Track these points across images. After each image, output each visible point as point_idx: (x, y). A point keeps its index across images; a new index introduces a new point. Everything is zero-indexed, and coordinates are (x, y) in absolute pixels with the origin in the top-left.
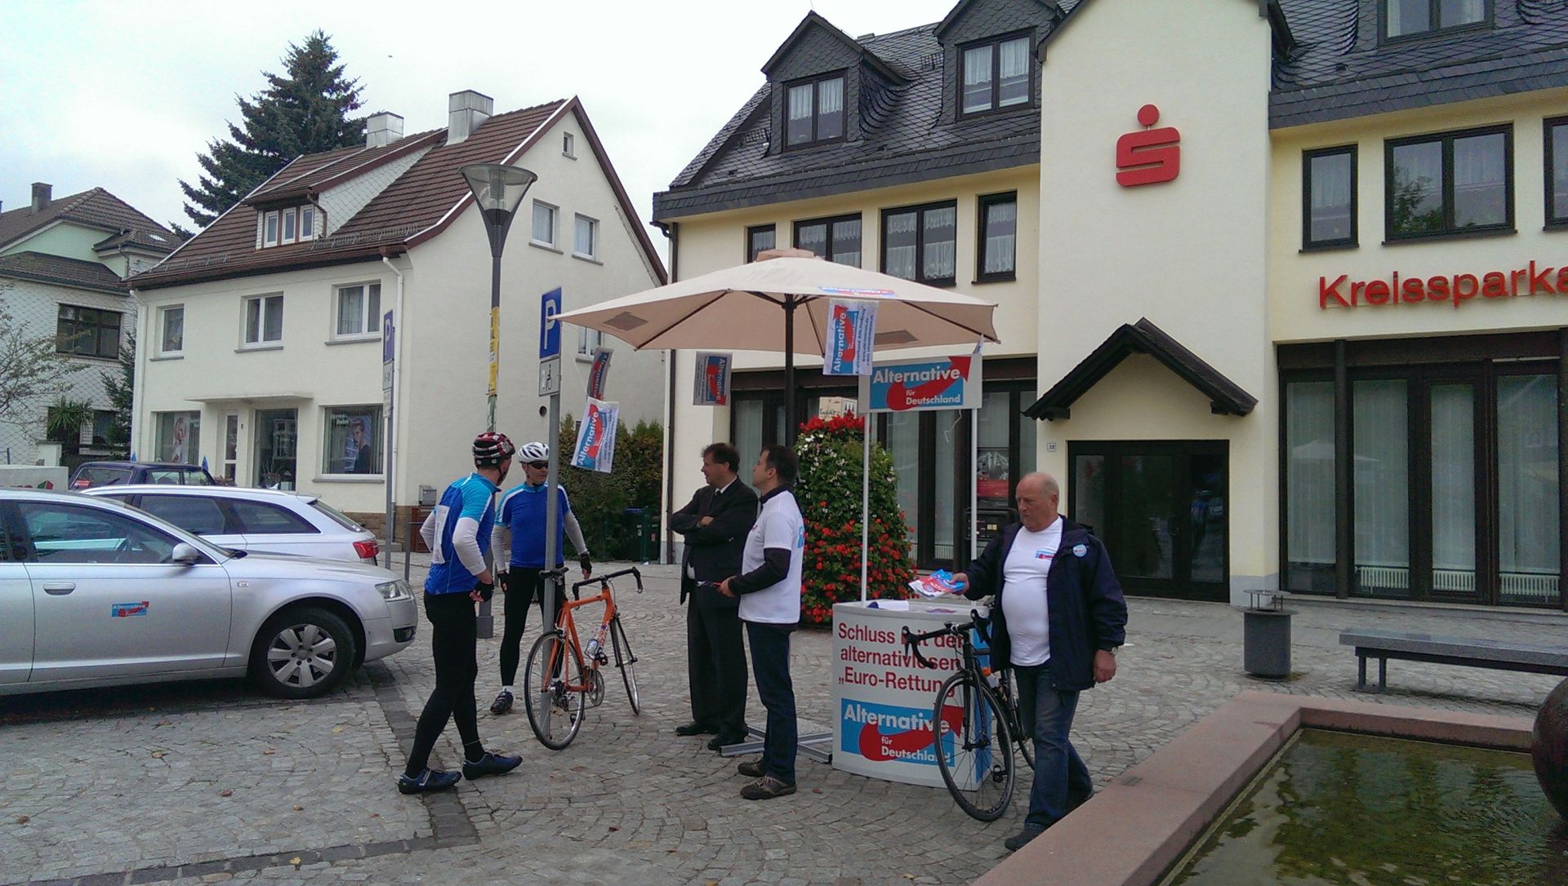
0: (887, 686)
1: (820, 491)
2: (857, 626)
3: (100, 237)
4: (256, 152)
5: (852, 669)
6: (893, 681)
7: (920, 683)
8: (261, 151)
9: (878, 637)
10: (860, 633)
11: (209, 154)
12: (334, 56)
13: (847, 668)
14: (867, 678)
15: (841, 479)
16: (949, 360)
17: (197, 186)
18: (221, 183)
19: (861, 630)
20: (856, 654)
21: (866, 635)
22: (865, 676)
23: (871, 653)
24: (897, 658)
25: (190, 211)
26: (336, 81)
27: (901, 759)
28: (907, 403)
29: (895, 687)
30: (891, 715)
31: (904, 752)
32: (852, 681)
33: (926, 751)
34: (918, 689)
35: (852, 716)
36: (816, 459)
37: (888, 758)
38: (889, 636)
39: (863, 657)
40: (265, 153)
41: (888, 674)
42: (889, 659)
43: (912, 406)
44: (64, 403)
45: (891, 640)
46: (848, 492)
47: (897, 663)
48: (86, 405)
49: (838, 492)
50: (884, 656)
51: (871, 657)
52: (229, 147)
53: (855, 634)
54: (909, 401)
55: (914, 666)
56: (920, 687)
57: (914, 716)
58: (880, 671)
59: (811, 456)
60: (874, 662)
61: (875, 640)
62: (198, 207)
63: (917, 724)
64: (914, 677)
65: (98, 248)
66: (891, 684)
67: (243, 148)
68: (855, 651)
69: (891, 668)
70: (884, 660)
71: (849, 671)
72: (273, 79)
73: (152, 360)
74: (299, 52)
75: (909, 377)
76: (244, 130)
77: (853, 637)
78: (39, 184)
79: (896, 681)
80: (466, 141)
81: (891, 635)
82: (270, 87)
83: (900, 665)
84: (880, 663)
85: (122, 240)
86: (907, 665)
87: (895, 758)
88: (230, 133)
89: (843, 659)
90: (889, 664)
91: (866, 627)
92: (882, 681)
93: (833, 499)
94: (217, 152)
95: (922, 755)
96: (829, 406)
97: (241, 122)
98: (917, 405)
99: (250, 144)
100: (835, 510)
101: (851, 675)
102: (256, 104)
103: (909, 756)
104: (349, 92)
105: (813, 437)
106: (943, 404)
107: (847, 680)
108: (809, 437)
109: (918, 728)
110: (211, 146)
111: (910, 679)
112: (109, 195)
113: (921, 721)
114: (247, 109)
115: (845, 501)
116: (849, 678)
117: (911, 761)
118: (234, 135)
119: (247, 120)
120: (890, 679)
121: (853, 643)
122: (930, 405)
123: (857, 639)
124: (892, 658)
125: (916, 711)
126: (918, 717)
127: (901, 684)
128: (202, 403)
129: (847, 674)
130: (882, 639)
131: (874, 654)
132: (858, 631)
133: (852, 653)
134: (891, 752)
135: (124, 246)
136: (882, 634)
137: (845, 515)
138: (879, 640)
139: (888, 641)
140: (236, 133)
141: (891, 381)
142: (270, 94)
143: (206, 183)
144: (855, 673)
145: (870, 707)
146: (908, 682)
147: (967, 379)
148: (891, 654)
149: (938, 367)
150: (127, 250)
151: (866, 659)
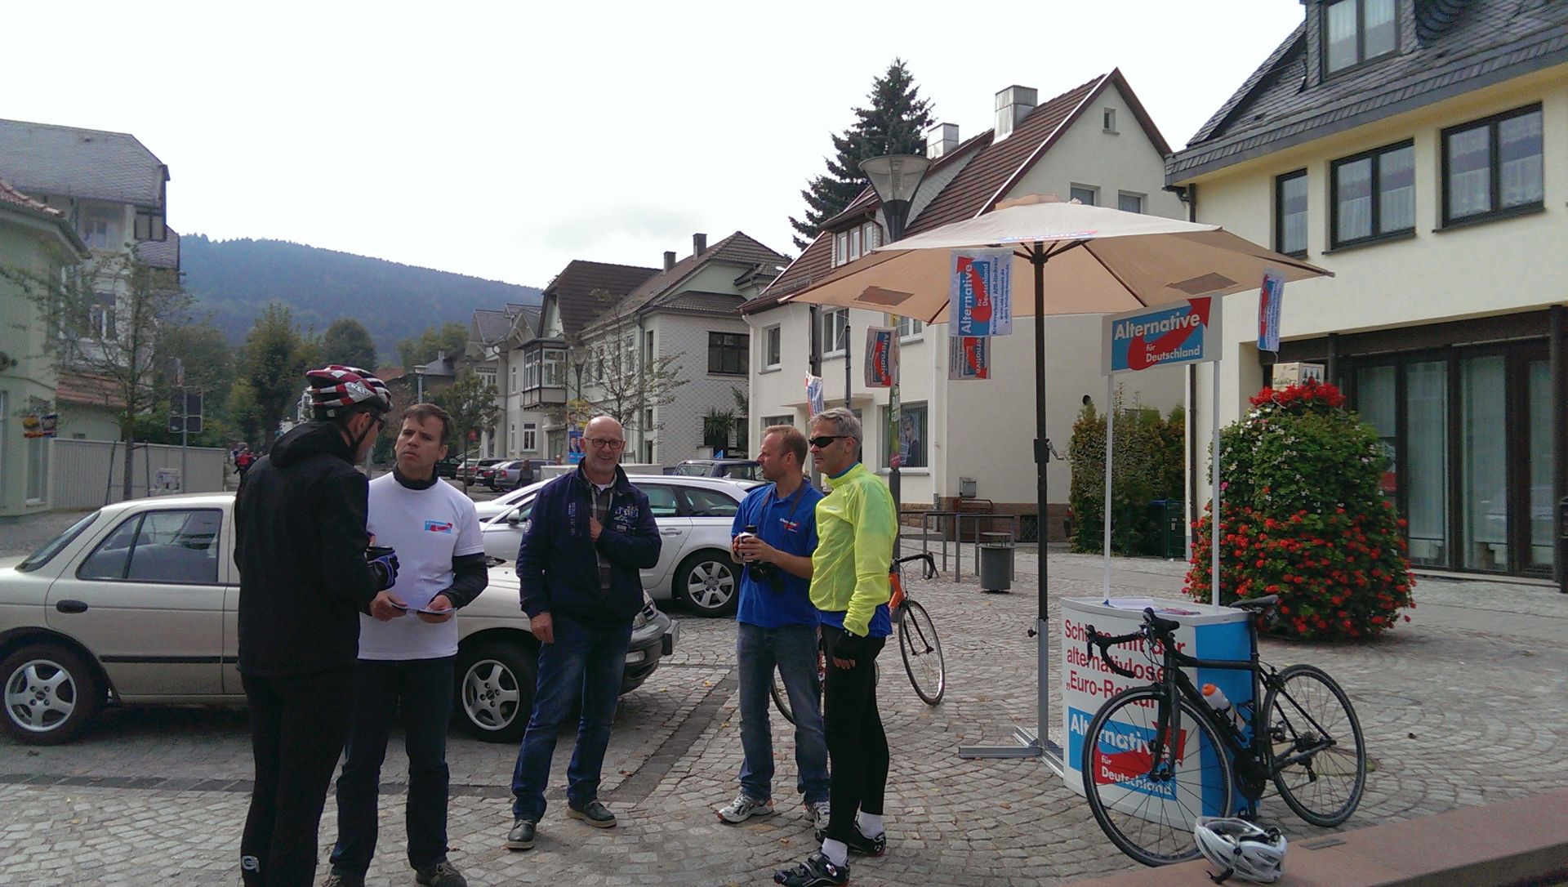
3: (738, 273)
4: (848, 181)
5: (1075, 673)
8: (852, 180)
11: (808, 189)
12: (910, 79)
16: (1188, 305)
17: (802, 219)
18: (821, 213)
20: (1079, 656)
22: (1087, 682)
25: (797, 241)
26: (913, 103)
27: (1120, 784)
31: (1123, 776)
32: (1076, 688)
33: (1146, 778)
35: (1077, 728)
36: (1260, 438)
37: (1109, 780)
40: (855, 181)
41: (1106, 681)
43: (1151, 363)
44: (713, 414)
46: (1298, 477)
48: (730, 414)
52: (826, 180)
53: (1078, 633)
54: (1149, 358)
57: (1132, 735)
59: (1255, 434)
62: (803, 237)
63: (1135, 744)
65: (738, 282)
67: (837, 179)
68: (1078, 653)
71: (1074, 676)
72: (861, 113)
73: (761, 374)
74: (881, 83)
75: (1149, 329)
76: (838, 164)
77: (1076, 637)
78: (697, 234)
80: (1011, 136)
82: (858, 120)
84: (1098, 669)
85: (753, 274)
87: (1115, 782)
88: (827, 167)
89: (1069, 661)
92: (1100, 690)
94: (814, 187)
95: (1140, 782)
96: (1283, 374)
97: (833, 154)
99: (843, 177)
101: (1075, 680)
102: (845, 138)
103: (1128, 781)
104: (923, 111)
107: (1072, 685)
109: (1136, 749)
110: (810, 183)
112: (746, 236)
113: (1139, 740)
114: (838, 143)
116: (1074, 683)
117: (1130, 787)
118: (830, 169)
119: (839, 152)
120: (1107, 688)
121: (1076, 643)
123: (1079, 639)
125: (1133, 729)
126: (1136, 736)
128: (795, 408)
129: (1073, 679)
132: (1080, 630)
133: (1075, 655)
134: (1112, 775)
135: (754, 278)
140: (831, 167)
141: (1132, 335)
142: (859, 126)
143: (810, 216)
147: (1206, 325)
149: (1178, 314)
150: (757, 281)
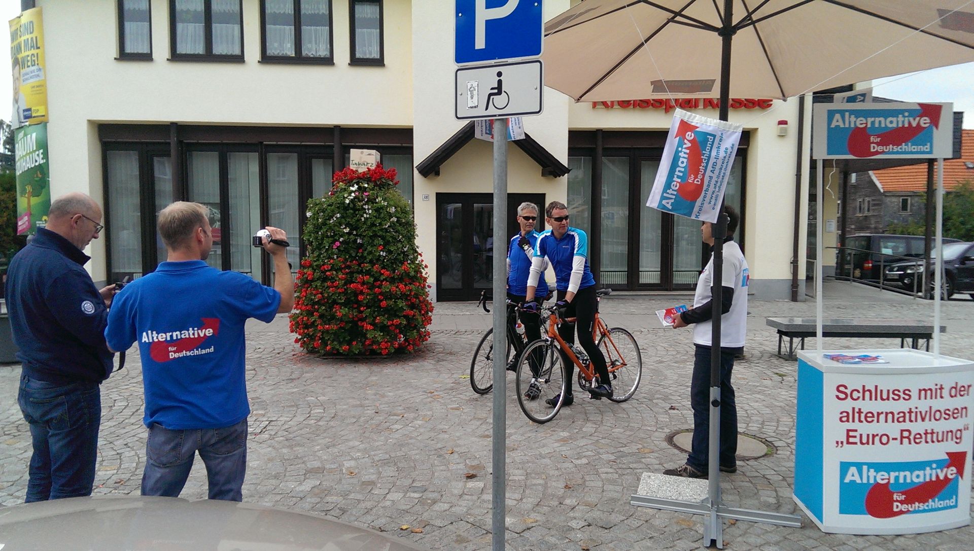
0: (901, 443)
1: (375, 236)
2: (864, 386)
5: (856, 431)
6: (908, 438)
7: (935, 435)
9: (891, 395)
10: (867, 394)
13: (848, 431)
14: (877, 439)
15: (393, 225)
16: (919, 108)
19: (870, 391)
20: (863, 416)
21: (876, 394)
22: (874, 436)
23: (882, 413)
24: (913, 415)
27: (915, 512)
28: (872, 150)
29: (910, 443)
30: (904, 471)
31: (917, 505)
32: (855, 443)
33: (937, 499)
34: (933, 442)
35: (856, 478)
37: (901, 512)
38: (904, 393)
39: (870, 417)
41: (902, 431)
42: (904, 417)
43: (877, 153)
45: (907, 397)
47: (913, 418)
49: (393, 237)
50: (898, 414)
51: (882, 417)
53: (861, 395)
54: (874, 148)
55: (930, 420)
56: (935, 439)
57: (928, 468)
58: (894, 429)
60: (886, 421)
61: (888, 399)
64: (929, 431)
66: (905, 441)
68: (860, 412)
69: (907, 425)
70: (898, 418)
71: (851, 434)
75: (873, 123)
77: (859, 398)
79: (912, 437)
81: (907, 392)
83: (916, 421)
84: (893, 421)
86: (923, 420)
87: (908, 512)
89: (841, 421)
90: (904, 421)
91: (876, 387)
92: (896, 439)
93: (387, 243)
95: (933, 503)
96: (359, 158)
98: (883, 153)
100: (390, 252)
101: (855, 437)
103: (922, 506)
105: (356, 187)
106: (911, 153)
107: (848, 443)
108: (353, 186)
111: (926, 433)
115: (400, 245)
116: (851, 440)
117: (924, 511)
120: (905, 436)
121: (858, 405)
122: (898, 153)
123: (864, 399)
124: (907, 415)
125: (928, 464)
126: (932, 469)
127: (916, 439)
129: (848, 436)
130: (896, 397)
131: (887, 414)
132: (864, 391)
133: (857, 415)
134: (904, 507)
136: (896, 392)
137: (399, 257)
138: (893, 399)
139: (904, 398)
141: (853, 126)
144: (861, 435)
145: (878, 467)
146: (924, 436)
147: (937, 127)
148: (906, 411)
149: (906, 114)
151: (875, 419)
